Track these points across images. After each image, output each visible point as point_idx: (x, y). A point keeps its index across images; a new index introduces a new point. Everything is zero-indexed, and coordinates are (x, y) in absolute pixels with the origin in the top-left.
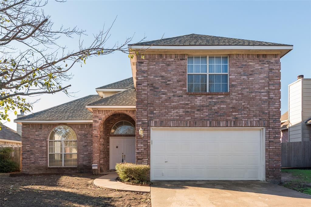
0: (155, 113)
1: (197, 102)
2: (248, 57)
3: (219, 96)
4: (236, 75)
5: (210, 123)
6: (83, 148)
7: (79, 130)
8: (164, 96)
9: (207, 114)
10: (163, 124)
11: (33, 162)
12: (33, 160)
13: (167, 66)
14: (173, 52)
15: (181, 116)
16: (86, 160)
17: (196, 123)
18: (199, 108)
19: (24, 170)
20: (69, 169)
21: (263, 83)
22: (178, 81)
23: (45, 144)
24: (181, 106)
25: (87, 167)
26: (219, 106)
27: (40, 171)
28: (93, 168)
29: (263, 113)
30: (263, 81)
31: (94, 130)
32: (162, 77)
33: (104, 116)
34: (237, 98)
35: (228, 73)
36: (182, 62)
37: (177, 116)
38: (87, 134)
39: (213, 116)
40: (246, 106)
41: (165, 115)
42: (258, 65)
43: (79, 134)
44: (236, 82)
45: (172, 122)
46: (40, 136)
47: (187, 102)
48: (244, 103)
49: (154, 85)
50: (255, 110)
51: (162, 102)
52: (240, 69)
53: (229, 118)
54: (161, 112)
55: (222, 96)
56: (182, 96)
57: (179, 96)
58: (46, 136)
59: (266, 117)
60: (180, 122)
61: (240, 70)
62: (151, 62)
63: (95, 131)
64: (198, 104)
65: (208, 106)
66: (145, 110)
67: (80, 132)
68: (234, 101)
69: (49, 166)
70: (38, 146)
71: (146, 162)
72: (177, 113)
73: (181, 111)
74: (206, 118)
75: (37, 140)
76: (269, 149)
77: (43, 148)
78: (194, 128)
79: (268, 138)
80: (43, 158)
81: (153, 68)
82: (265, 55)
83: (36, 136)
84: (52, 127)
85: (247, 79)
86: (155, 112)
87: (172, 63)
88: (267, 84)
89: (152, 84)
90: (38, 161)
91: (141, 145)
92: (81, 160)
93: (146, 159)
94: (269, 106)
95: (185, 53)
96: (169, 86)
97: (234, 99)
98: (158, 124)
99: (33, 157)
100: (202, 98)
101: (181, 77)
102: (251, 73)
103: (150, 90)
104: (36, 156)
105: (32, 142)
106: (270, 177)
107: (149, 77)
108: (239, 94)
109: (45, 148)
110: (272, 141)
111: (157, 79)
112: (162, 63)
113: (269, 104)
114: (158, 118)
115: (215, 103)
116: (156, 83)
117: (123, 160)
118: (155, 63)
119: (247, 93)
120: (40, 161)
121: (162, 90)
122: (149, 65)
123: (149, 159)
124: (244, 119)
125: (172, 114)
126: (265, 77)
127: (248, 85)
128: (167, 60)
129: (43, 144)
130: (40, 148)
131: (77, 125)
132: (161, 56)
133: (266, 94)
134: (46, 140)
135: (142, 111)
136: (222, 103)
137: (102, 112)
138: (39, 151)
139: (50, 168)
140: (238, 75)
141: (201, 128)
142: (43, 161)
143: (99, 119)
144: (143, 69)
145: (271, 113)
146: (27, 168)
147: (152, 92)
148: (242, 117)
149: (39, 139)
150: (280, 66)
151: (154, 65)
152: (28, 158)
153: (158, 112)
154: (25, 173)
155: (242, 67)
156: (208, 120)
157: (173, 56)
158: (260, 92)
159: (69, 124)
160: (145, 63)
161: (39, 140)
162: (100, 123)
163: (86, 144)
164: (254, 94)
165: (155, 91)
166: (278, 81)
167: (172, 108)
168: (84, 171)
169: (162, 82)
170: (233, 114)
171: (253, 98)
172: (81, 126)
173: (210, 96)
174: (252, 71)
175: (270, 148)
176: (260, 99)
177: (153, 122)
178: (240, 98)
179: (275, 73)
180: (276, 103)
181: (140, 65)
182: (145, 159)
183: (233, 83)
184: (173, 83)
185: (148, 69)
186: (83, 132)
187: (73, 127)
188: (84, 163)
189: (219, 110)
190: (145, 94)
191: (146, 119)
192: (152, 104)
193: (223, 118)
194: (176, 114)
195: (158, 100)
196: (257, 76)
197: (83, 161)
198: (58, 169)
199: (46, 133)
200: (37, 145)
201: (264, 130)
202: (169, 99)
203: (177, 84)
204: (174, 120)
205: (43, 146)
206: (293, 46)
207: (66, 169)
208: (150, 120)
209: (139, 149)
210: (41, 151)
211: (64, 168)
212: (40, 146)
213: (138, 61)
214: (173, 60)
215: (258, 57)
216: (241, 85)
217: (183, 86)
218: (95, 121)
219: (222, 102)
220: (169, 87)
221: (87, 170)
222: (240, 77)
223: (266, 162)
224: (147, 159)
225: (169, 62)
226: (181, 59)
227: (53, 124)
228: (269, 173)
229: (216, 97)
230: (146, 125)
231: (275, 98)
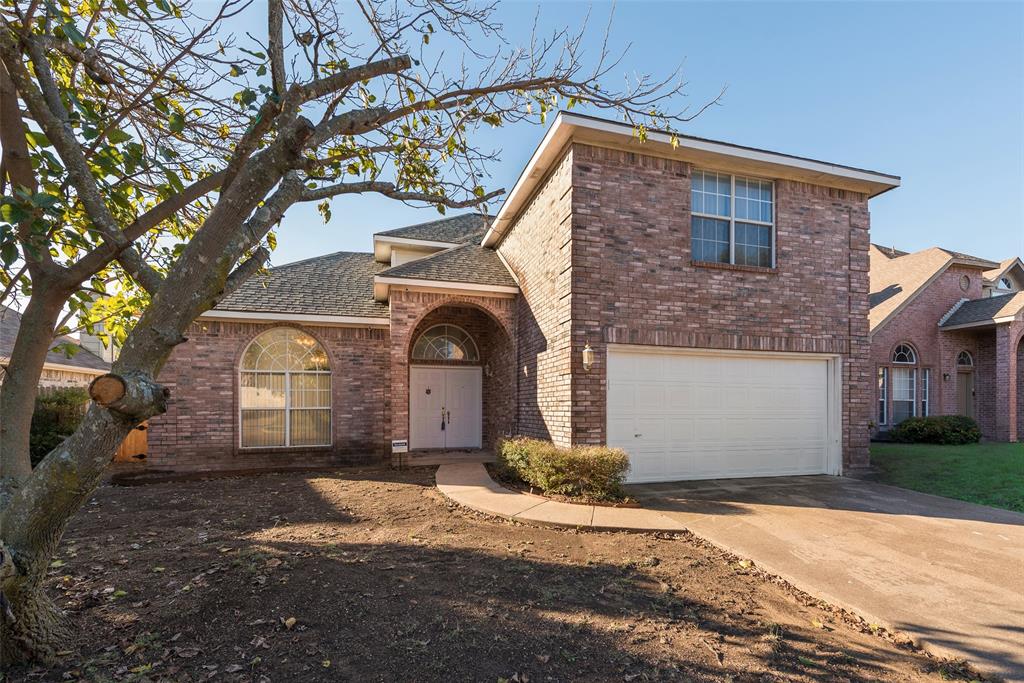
0: (618, 308)
1: (714, 286)
2: (813, 192)
3: (758, 277)
4: (790, 229)
5: (740, 341)
6: (350, 393)
7: (338, 344)
8: (640, 264)
9: (734, 318)
10: (637, 338)
11: (189, 434)
12: (187, 429)
13: (646, 187)
14: (661, 153)
15: (678, 320)
16: (357, 428)
17: (710, 339)
18: (717, 302)
19: (157, 461)
20: (307, 454)
21: (840, 254)
22: (673, 230)
23: (230, 380)
24: (677, 293)
25: (363, 446)
26: (756, 300)
27: (213, 461)
28: (395, 450)
29: (840, 323)
30: (840, 250)
31: (396, 345)
32: (635, 213)
33: (423, 309)
34: (793, 284)
35: (773, 224)
36: (682, 182)
37: (669, 318)
38: (362, 356)
39: (746, 323)
40: (808, 304)
41: (641, 315)
42: (830, 213)
43: (337, 356)
44: (789, 246)
45: (659, 334)
46: (212, 356)
47: (690, 286)
48: (805, 296)
49: (617, 233)
50: (824, 314)
51: (635, 280)
52: (797, 217)
53: (777, 330)
54: (633, 306)
55: (764, 278)
56: (680, 269)
57: (674, 269)
58: (233, 359)
59: (844, 332)
60: (674, 334)
61: (798, 219)
62: (609, 172)
63: (397, 348)
64: (716, 291)
65: (736, 297)
66: (594, 298)
67: (340, 348)
68: (787, 292)
69: (240, 446)
70: (205, 385)
71: (597, 438)
72: (669, 310)
73: (678, 307)
74: (731, 328)
75: (200, 368)
76: (849, 405)
77: (222, 393)
78: (705, 350)
79: (847, 378)
80: (223, 422)
81: (613, 188)
82: (843, 191)
83: (200, 356)
84: (251, 330)
85: (810, 242)
86: (617, 304)
87: (659, 182)
88: (845, 258)
89: (611, 231)
90: (205, 432)
91: (584, 392)
92: (343, 428)
93: (597, 431)
94: (850, 309)
95: (687, 161)
96: (650, 239)
97: (785, 287)
98: (626, 337)
99: (188, 419)
100: (722, 277)
101: (678, 220)
102: (817, 229)
103: (607, 245)
104: (197, 417)
105: (184, 373)
106: (851, 466)
107: (603, 209)
108: (796, 276)
109: (231, 393)
110: (855, 387)
111: (622, 217)
112: (635, 179)
113: (850, 303)
114: (624, 323)
115: (751, 293)
116: (621, 228)
117: (443, 424)
118: (618, 176)
119: (811, 274)
120: (212, 433)
121: (635, 249)
122: (603, 178)
123: (604, 430)
124: (805, 335)
125: (658, 312)
126: (843, 241)
127: (812, 255)
128: (647, 172)
129: (223, 380)
130: (214, 391)
131: (331, 331)
132: (633, 157)
133: (844, 279)
134: (232, 369)
135: (586, 300)
136: (764, 294)
137: (418, 298)
138: (207, 403)
139: (245, 453)
140: (795, 230)
141: (719, 351)
142: (223, 430)
143: (410, 317)
144: (589, 186)
145: (853, 324)
146: (168, 454)
147: (610, 252)
148: (800, 329)
149: (208, 365)
150: (869, 219)
151: (617, 180)
152: (169, 421)
153: (625, 304)
154: (159, 469)
155: (802, 214)
156: (734, 332)
157: (661, 164)
158: (833, 276)
159: (306, 327)
160: (594, 169)
161: (208, 368)
162: (413, 326)
163: (358, 383)
164: (822, 279)
165: (619, 250)
166: (865, 253)
167: (657, 297)
168: (353, 458)
169: (635, 228)
170: (785, 321)
171: (822, 288)
172: (343, 334)
173: (740, 275)
174: (820, 225)
175: (852, 401)
176: (835, 292)
177: (614, 330)
178: (799, 285)
179: (861, 234)
180: (862, 303)
181: (581, 175)
182: (594, 428)
183: (784, 248)
184: (661, 233)
185: (603, 189)
186: (350, 350)
187: (319, 334)
188: (352, 435)
189: (758, 310)
190: (594, 255)
191: (597, 323)
192: (609, 283)
193: (766, 329)
194: (666, 314)
195: (625, 273)
196: (828, 236)
197: (350, 429)
198: (271, 453)
199: (233, 347)
200: (202, 385)
201: (840, 360)
202: (650, 275)
203: (670, 237)
204: (663, 329)
205: (223, 388)
206: (899, 178)
207: (298, 452)
208: (607, 324)
209: (579, 404)
210: (215, 402)
211: (291, 451)
212: (213, 388)
213: (577, 162)
214: (659, 173)
215: (830, 195)
216: (799, 255)
217: (682, 243)
218: (398, 320)
219: (762, 290)
220: (650, 242)
221: (361, 455)
222: (797, 235)
223: (844, 433)
224: (599, 430)
225: (651, 178)
226: (677, 174)
227: (257, 324)
228: (849, 458)
229: (751, 277)
230: (597, 338)
231: (859, 290)
